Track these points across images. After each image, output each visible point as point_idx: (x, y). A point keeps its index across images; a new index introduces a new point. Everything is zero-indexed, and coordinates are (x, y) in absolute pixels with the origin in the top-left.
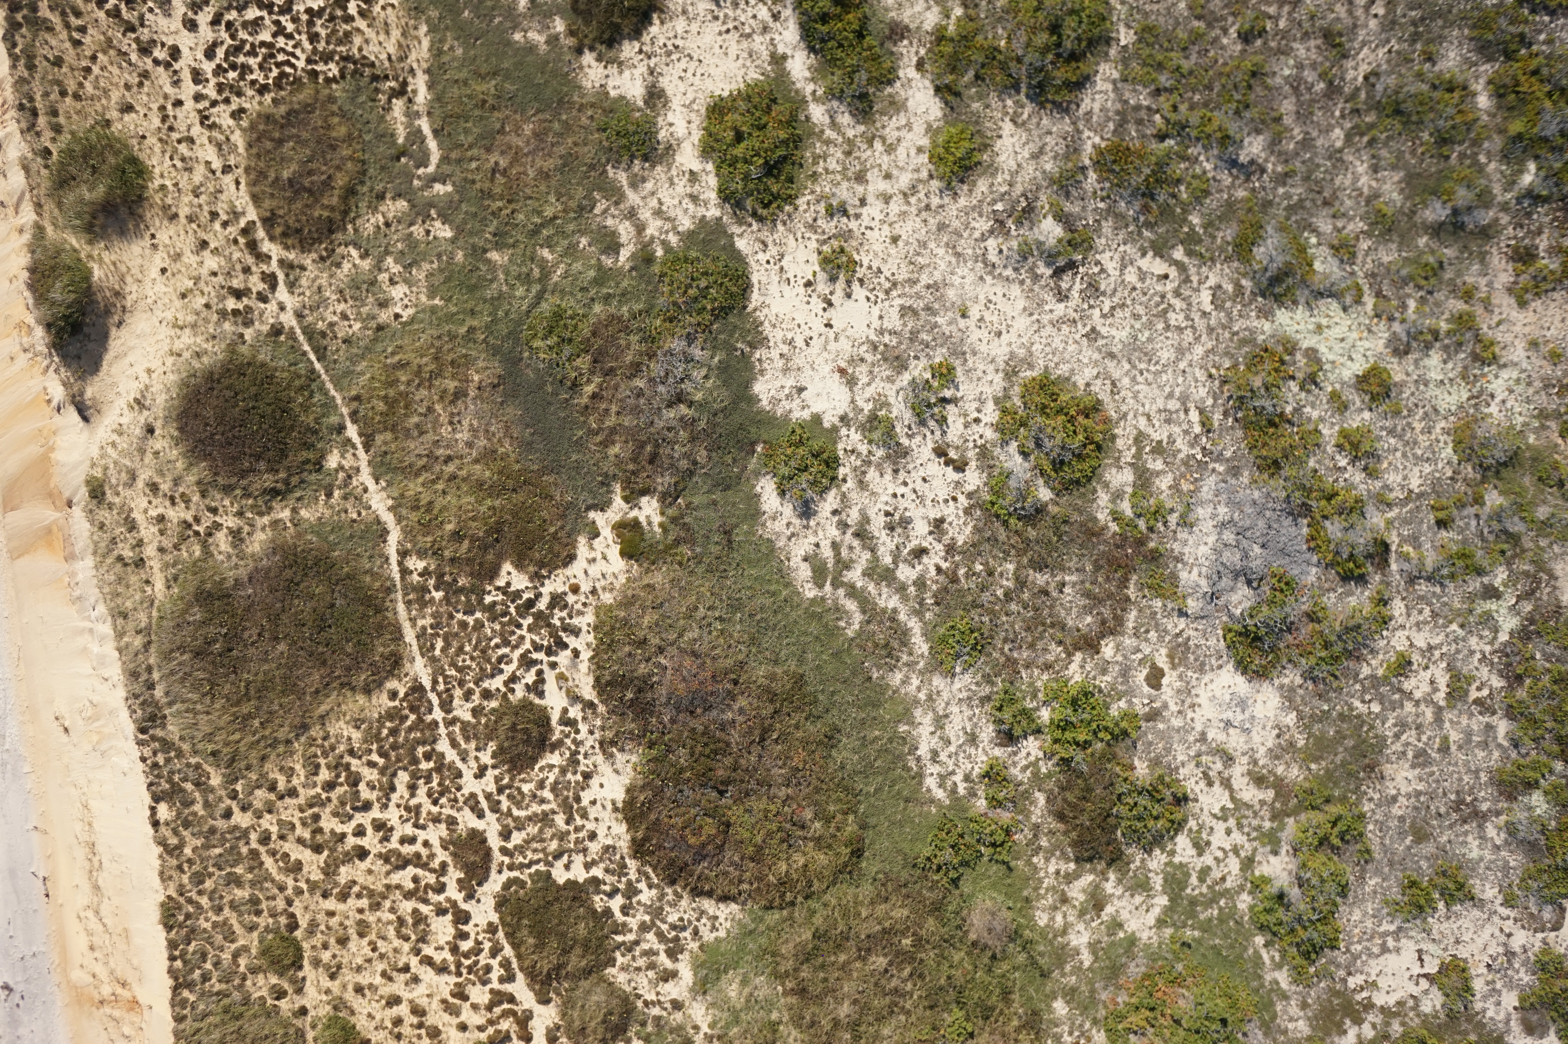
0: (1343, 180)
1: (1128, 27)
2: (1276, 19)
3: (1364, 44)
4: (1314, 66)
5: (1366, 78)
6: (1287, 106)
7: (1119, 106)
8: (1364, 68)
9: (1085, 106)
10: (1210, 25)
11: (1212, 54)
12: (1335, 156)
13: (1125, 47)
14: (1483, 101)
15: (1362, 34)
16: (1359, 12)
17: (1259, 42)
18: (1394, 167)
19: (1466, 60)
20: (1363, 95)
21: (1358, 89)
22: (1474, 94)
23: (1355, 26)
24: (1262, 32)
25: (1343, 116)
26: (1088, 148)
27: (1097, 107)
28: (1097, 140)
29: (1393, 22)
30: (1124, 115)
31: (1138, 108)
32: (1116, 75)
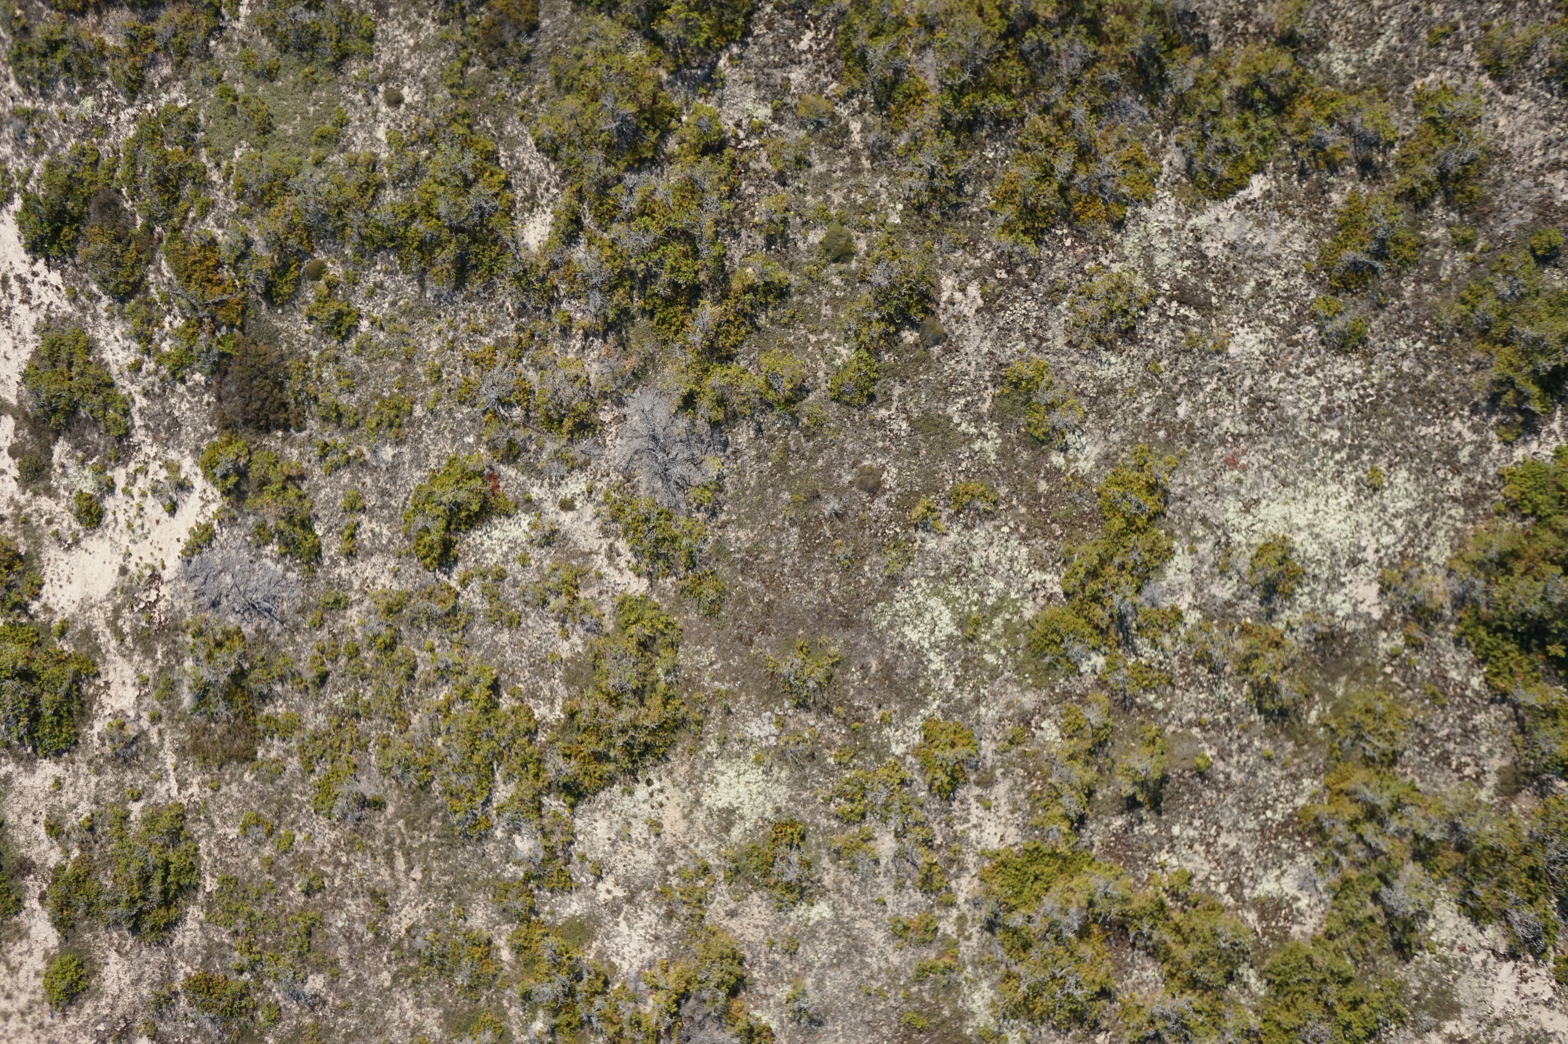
0: (393, 1014)
1: (213, 876)
2: (332, 878)
3: (405, 902)
4: (363, 920)
5: (408, 931)
6: (342, 952)
7: (205, 942)
8: (406, 923)
9: (178, 940)
10: (279, 879)
11: (280, 904)
12: (384, 993)
13: (210, 893)
14: (506, 955)
15: (404, 893)
16: (401, 876)
17: (319, 896)
18: (435, 1004)
19: (491, 920)
20: (406, 945)
21: (401, 940)
22: (498, 949)
23: (398, 887)
24: (322, 888)
25: (390, 962)
26: (181, 976)
27: (187, 941)
28: (189, 969)
29: (430, 886)
30: (212, 951)
31: (221, 945)
32: (202, 917)
